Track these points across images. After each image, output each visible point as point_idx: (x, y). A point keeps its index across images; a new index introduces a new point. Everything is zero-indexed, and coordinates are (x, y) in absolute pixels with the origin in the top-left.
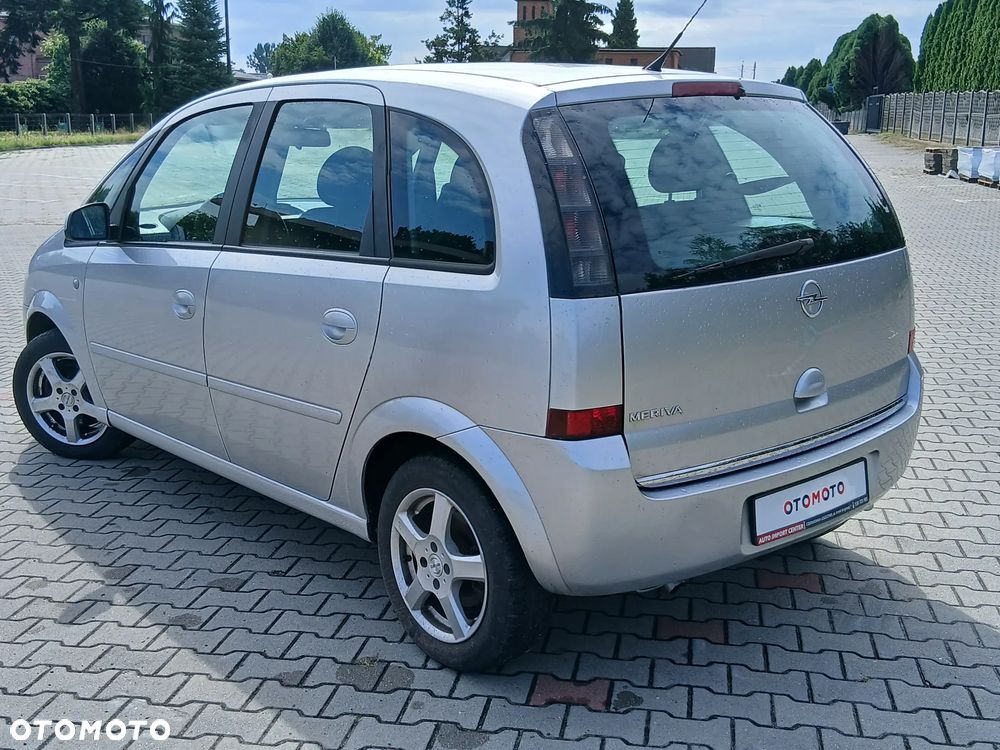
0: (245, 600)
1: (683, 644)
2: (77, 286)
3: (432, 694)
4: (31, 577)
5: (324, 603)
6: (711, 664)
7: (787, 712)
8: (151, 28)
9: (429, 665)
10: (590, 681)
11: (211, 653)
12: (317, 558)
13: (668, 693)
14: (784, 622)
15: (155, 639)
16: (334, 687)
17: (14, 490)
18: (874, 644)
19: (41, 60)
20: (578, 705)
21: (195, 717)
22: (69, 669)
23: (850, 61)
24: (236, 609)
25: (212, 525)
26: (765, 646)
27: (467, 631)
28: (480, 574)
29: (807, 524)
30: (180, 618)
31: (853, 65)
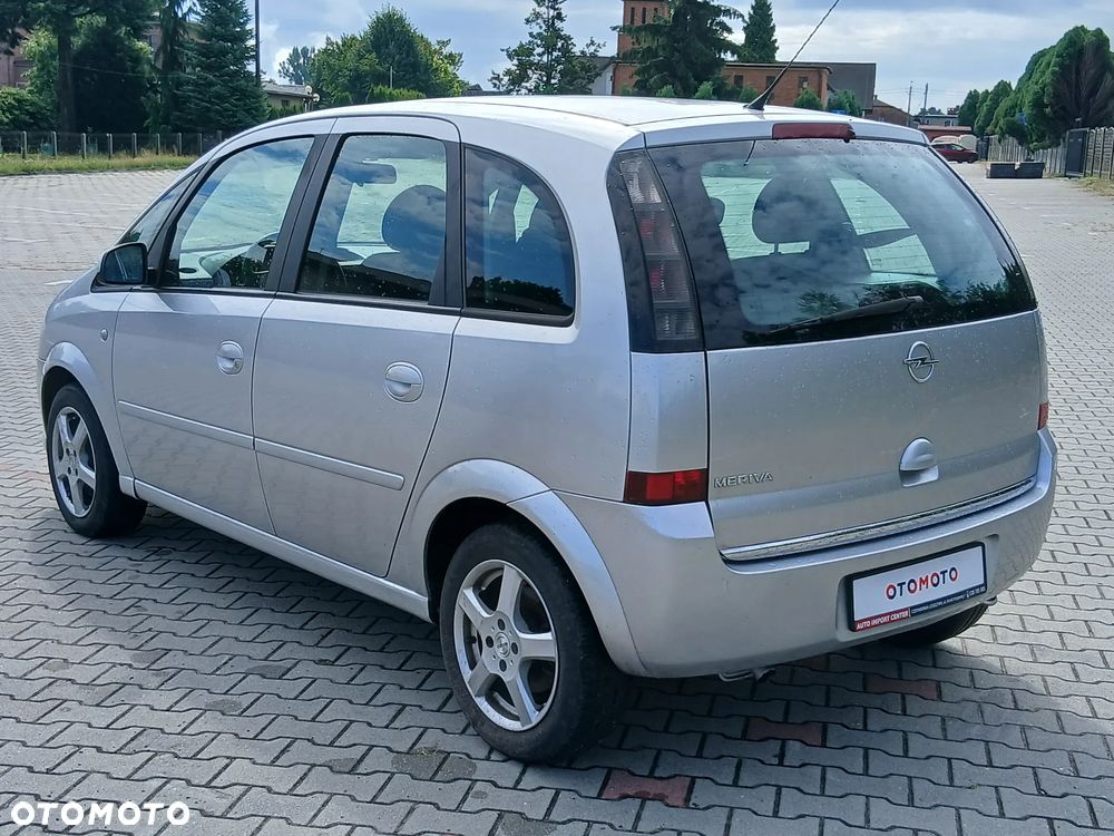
0: (289, 688)
1: (775, 746)
2: (105, 337)
3: (495, 784)
4: (50, 658)
5: (376, 694)
6: (804, 765)
7: (882, 814)
8: (161, 26)
9: (493, 757)
10: (670, 777)
11: (254, 738)
12: (370, 648)
13: (754, 792)
14: (890, 727)
15: (192, 723)
16: (389, 775)
18: (988, 753)
19: (21, 64)
20: (654, 800)
21: (239, 799)
22: (99, 750)
23: (1045, 86)
24: (279, 697)
25: (250, 611)
26: (866, 750)
27: (536, 717)
28: (551, 653)
29: (914, 611)
30: (217, 703)
31: (1050, 90)
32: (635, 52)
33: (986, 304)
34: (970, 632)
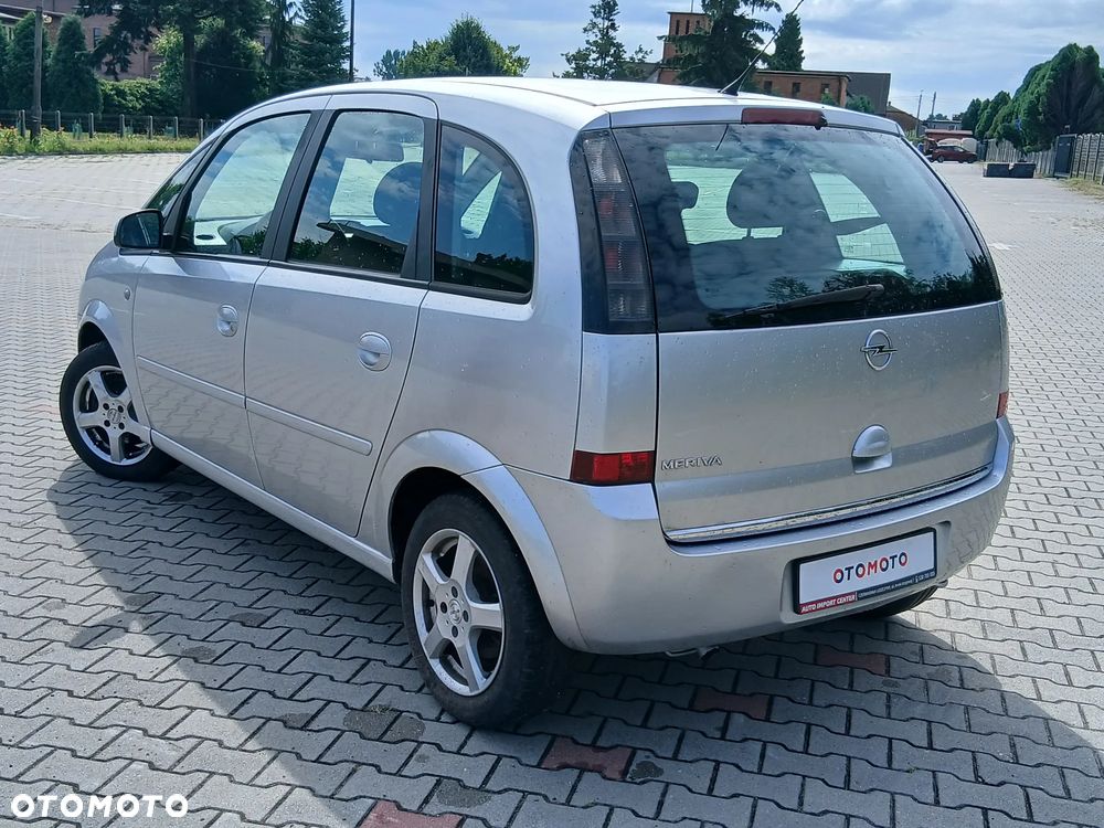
0: (263, 637)
1: (719, 718)
2: (127, 297)
3: (439, 747)
4: (49, 598)
5: (345, 647)
6: (746, 740)
7: (817, 797)
8: (271, 29)
9: (443, 719)
10: (611, 748)
11: (219, 688)
12: (349, 599)
13: (692, 767)
14: (836, 702)
15: (164, 670)
16: (339, 732)
17: (50, 508)
18: (930, 733)
19: (154, 58)
20: (592, 771)
21: (189, 752)
22: (70, 693)
23: (1040, 95)
24: (253, 646)
25: (246, 557)
26: (809, 725)
27: (483, 683)
28: (497, 623)
29: (860, 595)
30: (194, 650)
31: (1043, 99)
32: (678, 59)
33: (951, 294)
34: (924, 605)
